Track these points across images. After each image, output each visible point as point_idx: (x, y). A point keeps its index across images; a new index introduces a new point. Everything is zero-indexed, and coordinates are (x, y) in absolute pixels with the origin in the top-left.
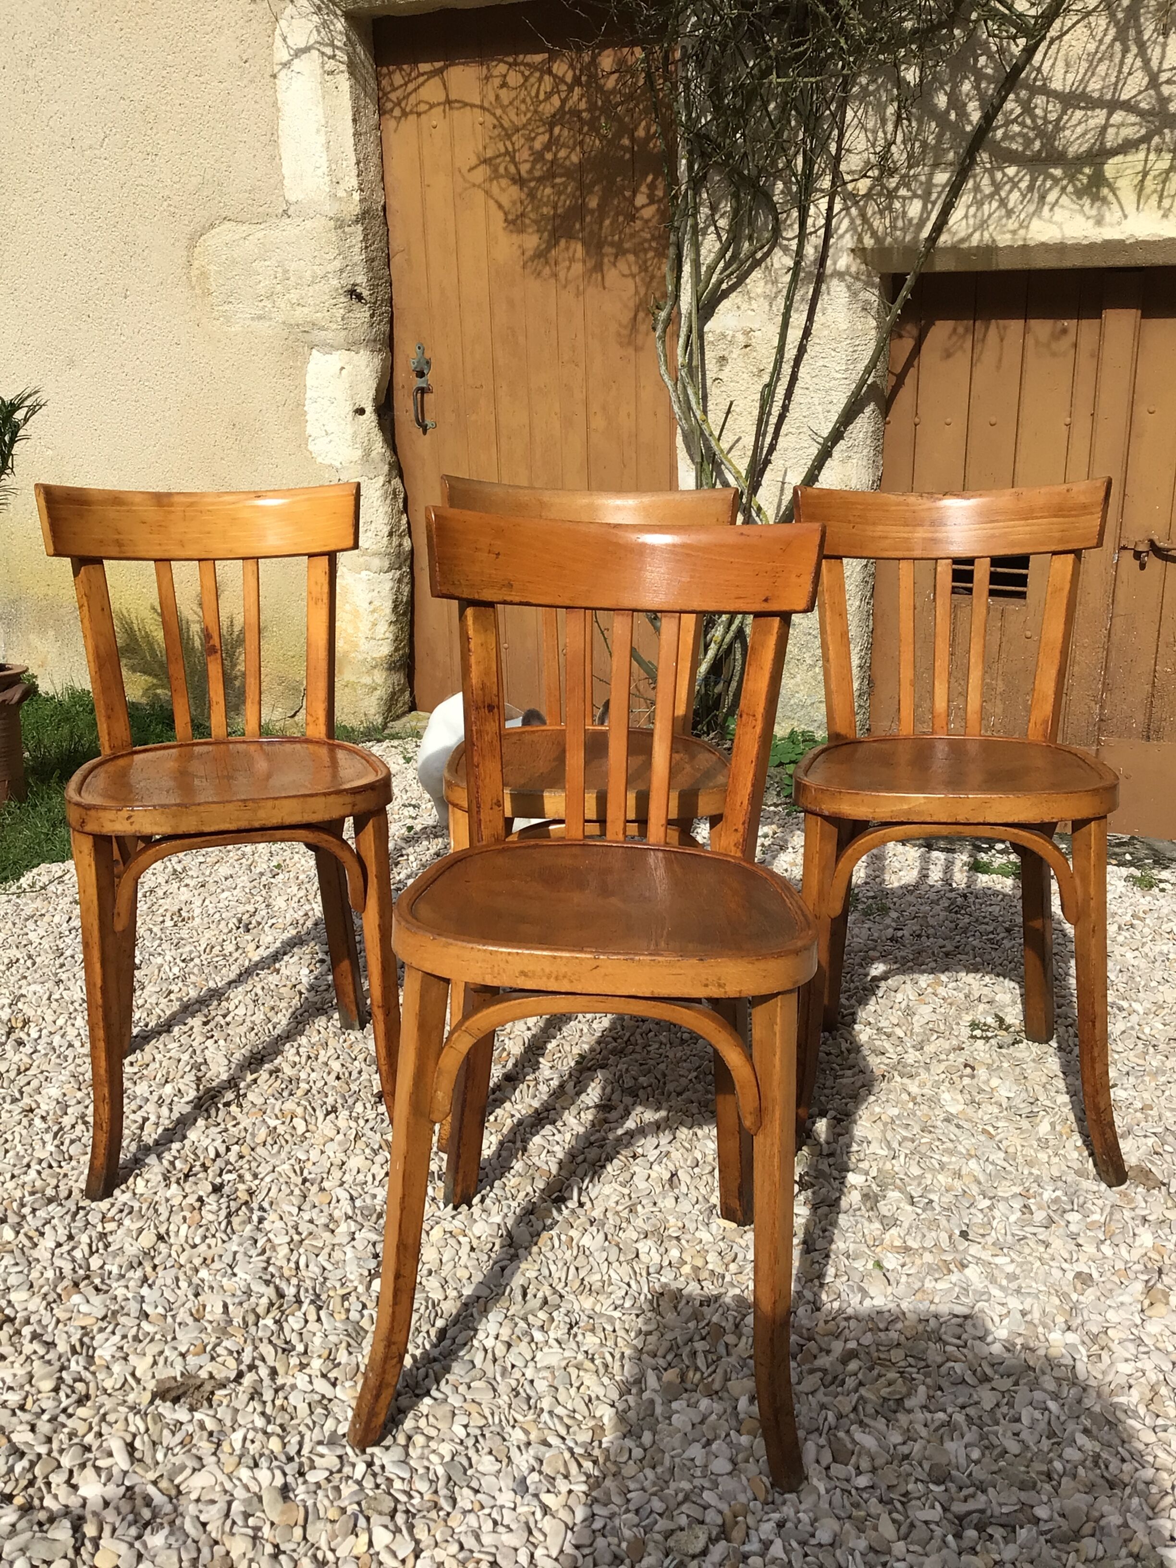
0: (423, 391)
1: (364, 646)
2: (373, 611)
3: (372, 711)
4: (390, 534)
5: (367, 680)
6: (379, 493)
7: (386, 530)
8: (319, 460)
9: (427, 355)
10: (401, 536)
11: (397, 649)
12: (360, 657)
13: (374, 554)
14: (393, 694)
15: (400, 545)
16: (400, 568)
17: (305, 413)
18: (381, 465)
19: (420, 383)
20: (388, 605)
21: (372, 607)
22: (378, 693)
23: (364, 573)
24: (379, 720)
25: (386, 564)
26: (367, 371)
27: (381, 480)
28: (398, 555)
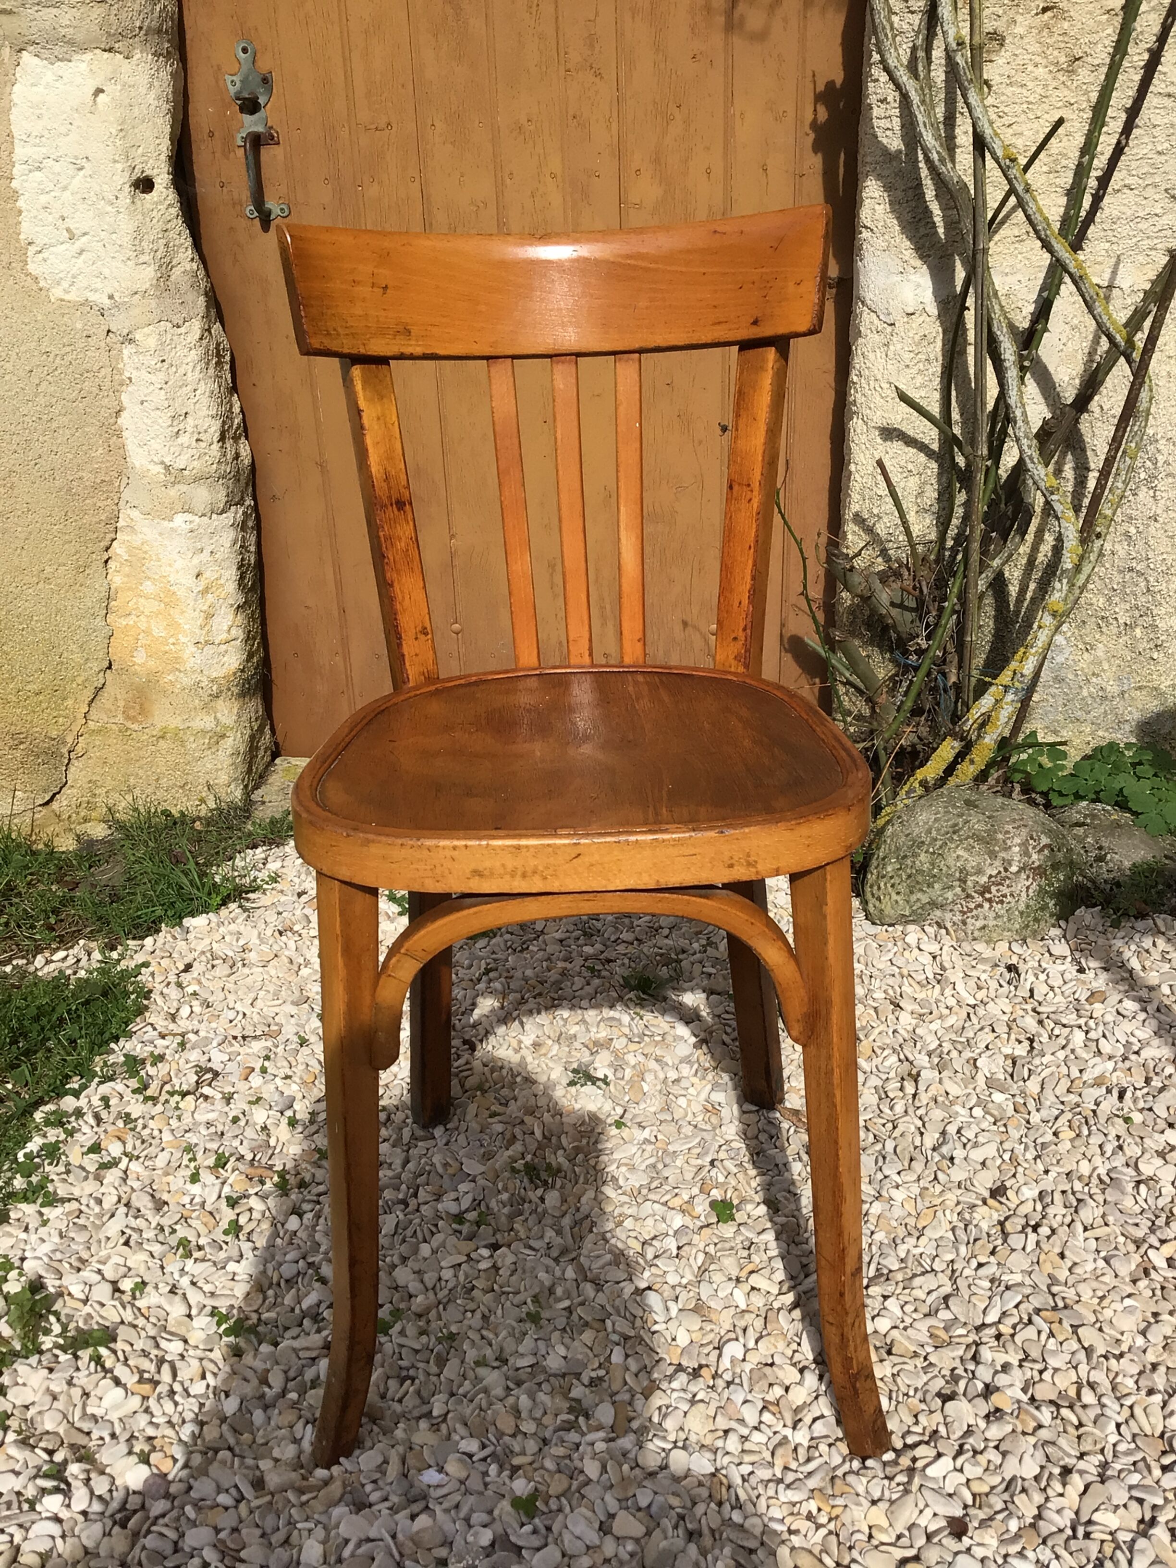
0: (256, 142)
1: (192, 658)
2: (206, 591)
3: (223, 778)
4: (222, 439)
5: (205, 722)
6: (194, 355)
7: (215, 427)
8: (57, 293)
9: (265, 65)
10: (236, 439)
11: (250, 656)
12: (186, 681)
13: (197, 479)
14: (252, 737)
15: (237, 456)
16: (240, 503)
17: (15, 195)
18: (191, 296)
19: (251, 124)
20: (231, 574)
21: (202, 583)
22: (229, 742)
23: (180, 520)
24: (238, 794)
25: (221, 497)
26: (152, 95)
27: (196, 326)
28: (237, 478)
